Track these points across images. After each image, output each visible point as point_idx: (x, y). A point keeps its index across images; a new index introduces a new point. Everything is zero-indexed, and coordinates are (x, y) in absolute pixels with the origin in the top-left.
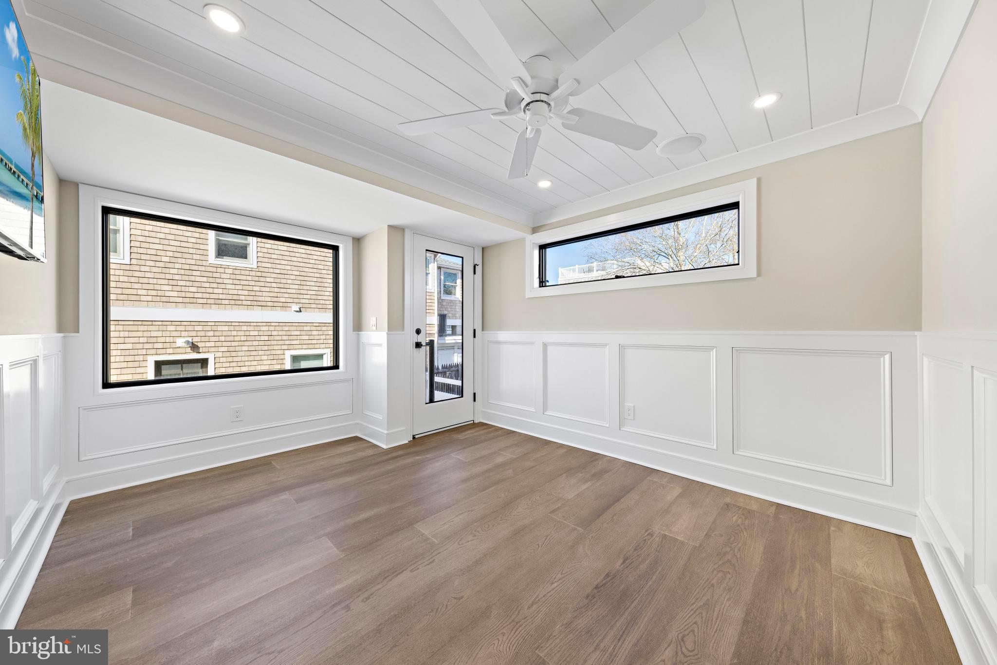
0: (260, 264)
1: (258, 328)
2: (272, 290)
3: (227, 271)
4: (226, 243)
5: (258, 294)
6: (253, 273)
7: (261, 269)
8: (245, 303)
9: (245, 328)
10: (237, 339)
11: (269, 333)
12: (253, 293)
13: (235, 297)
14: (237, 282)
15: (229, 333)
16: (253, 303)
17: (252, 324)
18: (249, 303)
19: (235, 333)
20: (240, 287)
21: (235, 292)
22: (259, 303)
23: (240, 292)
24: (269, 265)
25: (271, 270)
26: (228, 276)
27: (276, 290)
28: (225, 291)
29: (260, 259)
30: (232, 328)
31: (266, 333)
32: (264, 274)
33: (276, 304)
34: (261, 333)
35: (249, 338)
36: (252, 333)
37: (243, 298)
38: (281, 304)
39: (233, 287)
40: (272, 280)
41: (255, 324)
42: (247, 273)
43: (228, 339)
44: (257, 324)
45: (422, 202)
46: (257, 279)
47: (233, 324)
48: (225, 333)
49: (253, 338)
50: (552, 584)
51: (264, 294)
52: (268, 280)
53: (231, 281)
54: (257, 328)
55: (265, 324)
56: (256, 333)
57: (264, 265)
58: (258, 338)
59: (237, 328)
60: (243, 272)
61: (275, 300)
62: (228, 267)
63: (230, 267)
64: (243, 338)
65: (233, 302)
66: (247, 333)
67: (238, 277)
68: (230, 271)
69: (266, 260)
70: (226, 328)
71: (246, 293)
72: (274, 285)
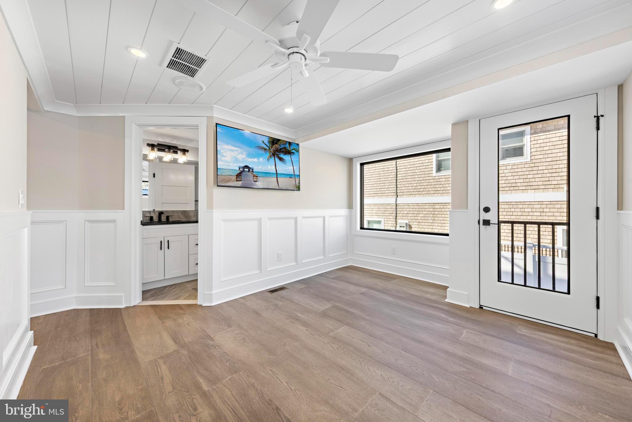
0: (533, 158)
1: (532, 206)
2: (544, 175)
3: (508, 167)
4: (507, 149)
5: (531, 180)
6: (528, 166)
7: (534, 161)
8: (521, 188)
9: (521, 206)
10: (514, 214)
11: (542, 210)
12: (527, 180)
13: (514, 185)
14: (515, 174)
15: (509, 210)
16: (527, 188)
17: (526, 203)
18: (524, 188)
19: (513, 210)
20: (517, 177)
21: (514, 181)
22: (532, 187)
23: (517, 181)
24: (542, 157)
25: (544, 160)
26: (509, 171)
27: (548, 175)
28: (507, 182)
29: (533, 154)
30: (511, 206)
31: (538, 210)
32: (536, 165)
33: (547, 187)
34: (534, 210)
35: (524, 214)
36: (526, 210)
37: (519, 184)
38: (553, 186)
39: (512, 178)
40: (544, 168)
41: (529, 203)
42: (523, 166)
43: (508, 214)
44: (531, 203)
45: (448, 98)
46: (531, 169)
47: (512, 203)
48: (506, 210)
49: (527, 214)
50: (287, 383)
51: (537, 180)
52: (540, 168)
53: (510, 174)
54: (530, 206)
55: (537, 203)
56: (530, 210)
57: (536, 157)
58: (531, 214)
59: (515, 206)
60: (519, 166)
61: (547, 183)
62: (509, 165)
63: (510, 165)
64: (519, 214)
65: (512, 188)
66: (523, 210)
67: (516, 170)
68: (510, 167)
69: (539, 153)
70: (507, 206)
71: (522, 181)
72: (546, 171)
